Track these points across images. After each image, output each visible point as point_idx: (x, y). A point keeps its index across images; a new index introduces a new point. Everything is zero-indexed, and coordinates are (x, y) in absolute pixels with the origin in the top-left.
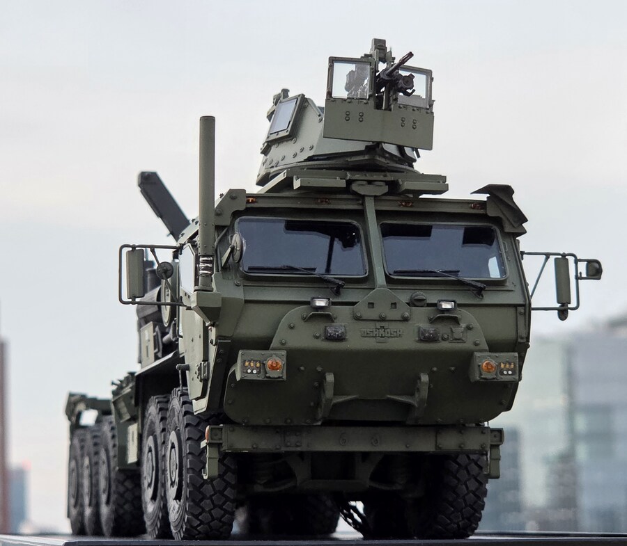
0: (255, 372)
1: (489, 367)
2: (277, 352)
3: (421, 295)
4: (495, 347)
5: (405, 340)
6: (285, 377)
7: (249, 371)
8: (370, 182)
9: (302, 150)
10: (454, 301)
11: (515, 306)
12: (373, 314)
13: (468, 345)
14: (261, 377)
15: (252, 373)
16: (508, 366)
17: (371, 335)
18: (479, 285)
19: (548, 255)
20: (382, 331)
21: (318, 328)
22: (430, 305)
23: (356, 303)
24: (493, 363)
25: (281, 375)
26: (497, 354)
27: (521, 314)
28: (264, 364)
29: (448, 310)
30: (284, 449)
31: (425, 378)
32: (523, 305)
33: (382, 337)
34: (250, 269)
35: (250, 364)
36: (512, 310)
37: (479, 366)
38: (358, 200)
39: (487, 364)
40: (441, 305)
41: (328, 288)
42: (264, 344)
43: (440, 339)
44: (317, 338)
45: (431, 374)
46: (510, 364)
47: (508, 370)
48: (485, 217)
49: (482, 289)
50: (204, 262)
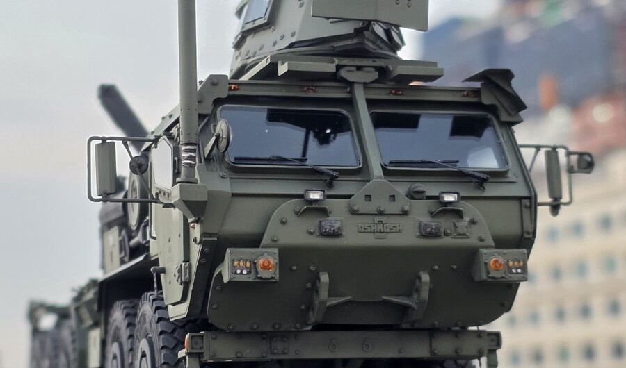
0: (245, 272)
1: (498, 265)
2: (269, 250)
3: (420, 186)
4: (502, 243)
5: (405, 235)
6: (277, 278)
7: (239, 271)
8: (359, 68)
9: (282, 37)
10: (457, 193)
11: (520, 199)
12: (371, 207)
13: (472, 241)
14: (251, 278)
15: (241, 273)
16: (516, 264)
17: (369, 230)
18: (482, 175)
19: (538, 148)
20: (380, 227)
21: (311, 223)
22: (429, 198)
23: (353, 196)
24: (501, 260)
25: (274, 276)
26: (505, 251)
27: (526, 207)
28: (255, 264)
29: (450, 203)
30: (270, 357)
31: (425, 277)
32: (529, 198)
33: (381, 232)
34: (236, 159)
35: (239, 264)
36: (515, 204)
37: (486, 264)
38: (346, 88)
39: (496, 261)
40: (443, 197)
41: (321, 180)
42: (253, 241)
43: (443, 234)
44: (311, 233)
45: (432, 273)
46: (519, 261)
47: (517, 268)
48: (479, 105)
49: (484, 180)
50: (187, 151)
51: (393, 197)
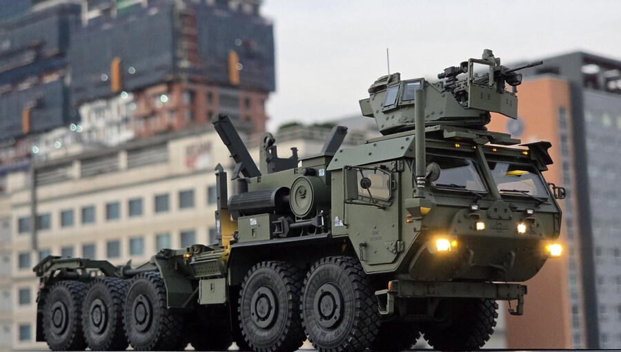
3: (516, 205)
5: (509, 231)
8: (480, 136)
10: (533, 210)
11: (553, 214)
12: (496, 215)
17: (495, 228)
18: (541, 200)
20: (500, 226)
22: (519, 211)
23: (488, 208)
27: (556, 218)
29: (530, 215)
31: (514, 254)
32: (558, 214)
33: (500, 229)
34: (436, 185)
36: (551, 216)
40: (527, 211)
44: (471, 228)
45: (517, 252)
49: (541, 203)
50: (421, 180)
51: (506, 210)
